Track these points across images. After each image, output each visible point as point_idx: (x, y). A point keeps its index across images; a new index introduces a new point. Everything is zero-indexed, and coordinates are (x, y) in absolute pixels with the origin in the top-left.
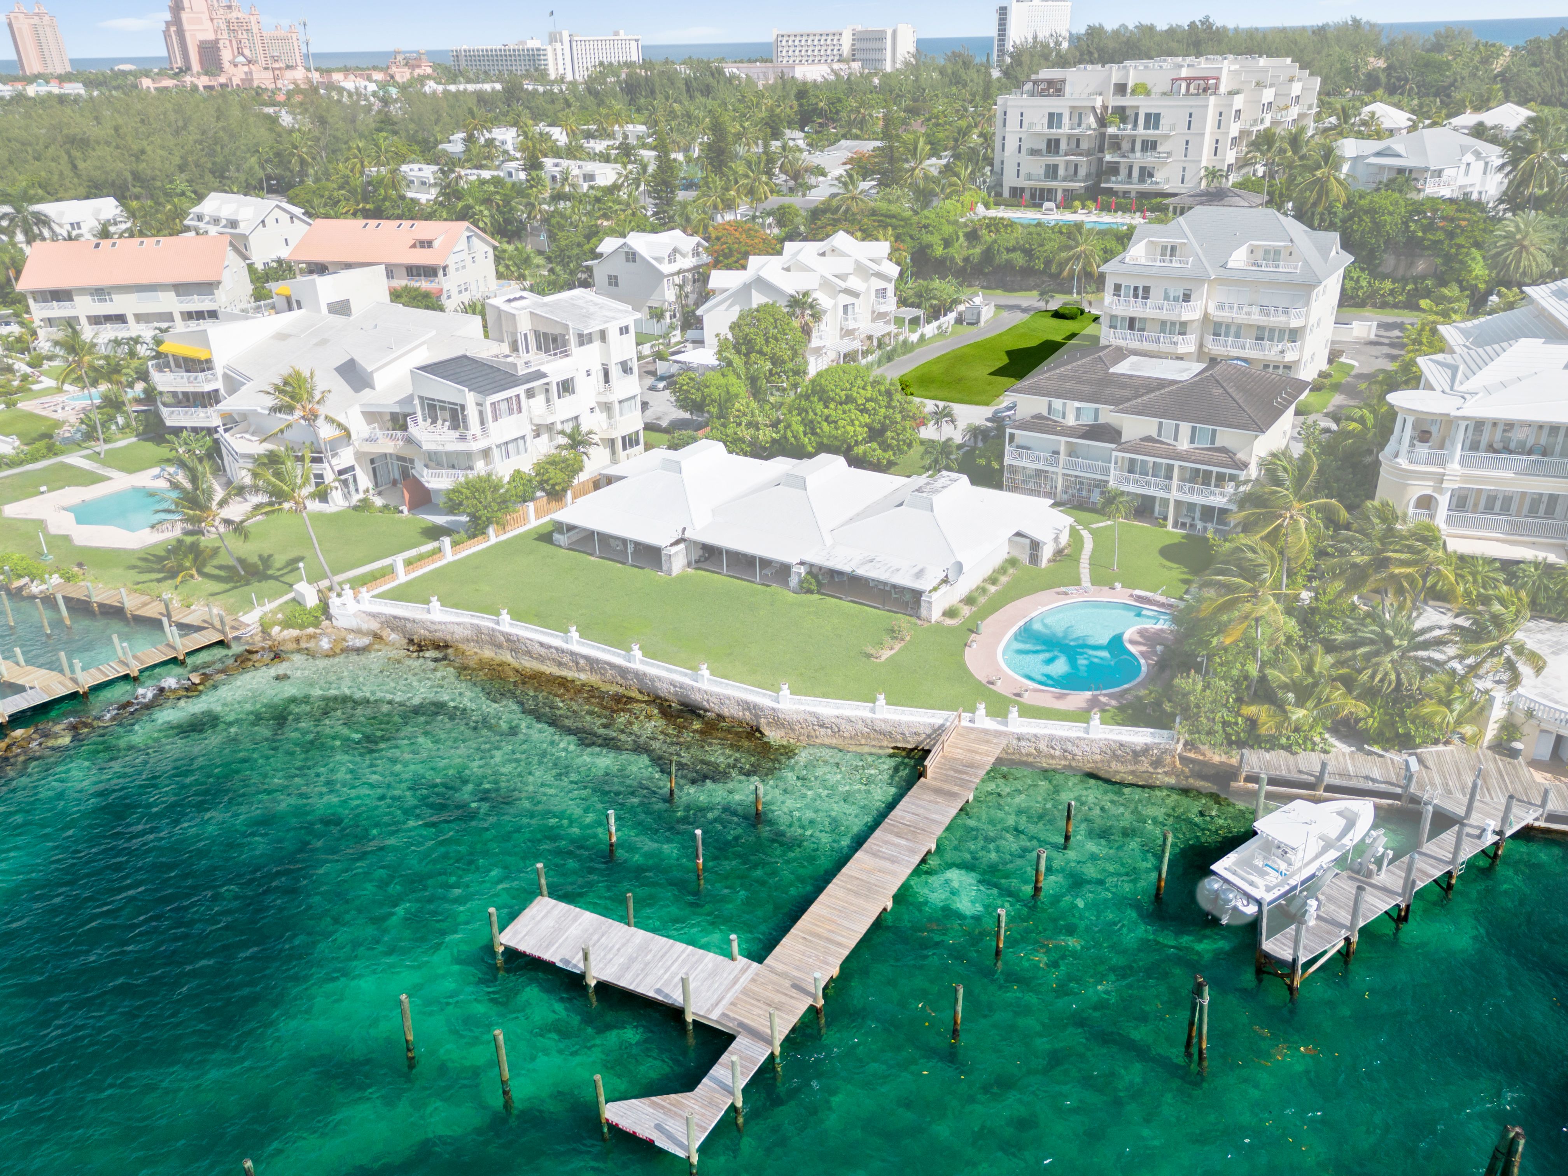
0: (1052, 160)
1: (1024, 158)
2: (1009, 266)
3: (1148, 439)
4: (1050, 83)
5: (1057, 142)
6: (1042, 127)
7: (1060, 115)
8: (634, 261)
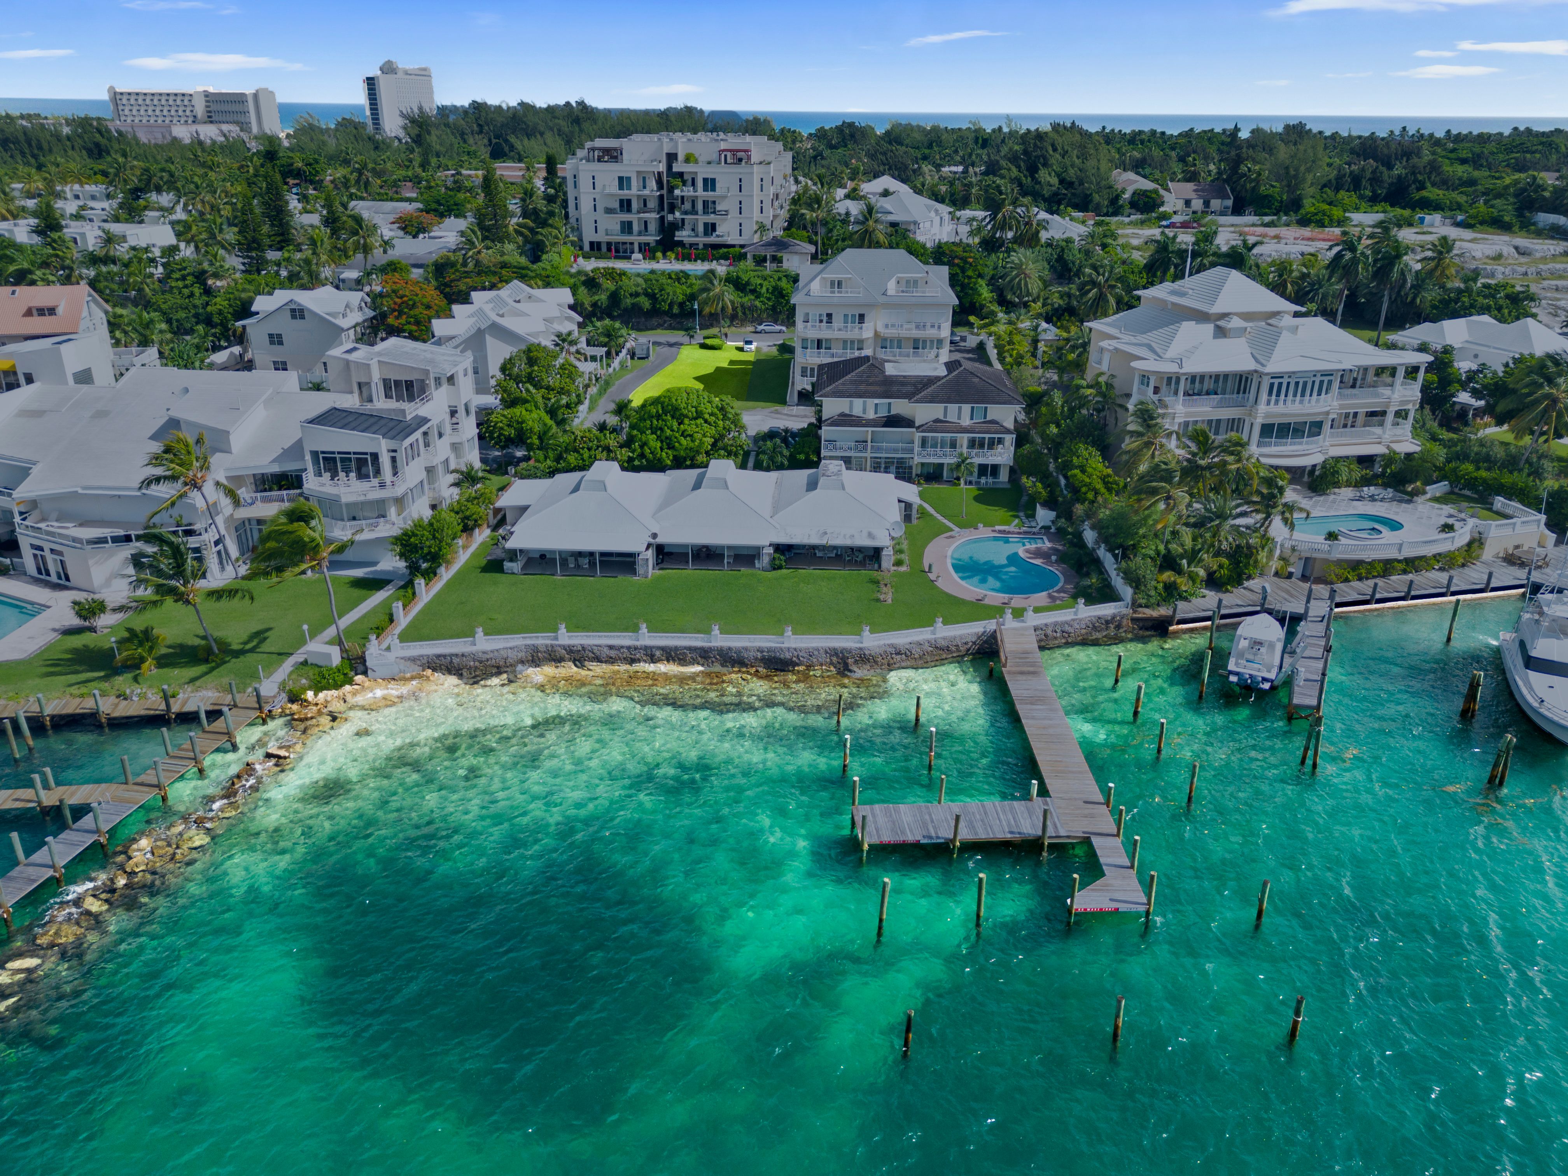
0: (626, 217)
1: (600, 215)
2: (636, 308)
3: (937, 421)
4: (606, 151)
5: (629, 202)
6: (614, 188)
7: (629, 179)
8: (302, 317)
